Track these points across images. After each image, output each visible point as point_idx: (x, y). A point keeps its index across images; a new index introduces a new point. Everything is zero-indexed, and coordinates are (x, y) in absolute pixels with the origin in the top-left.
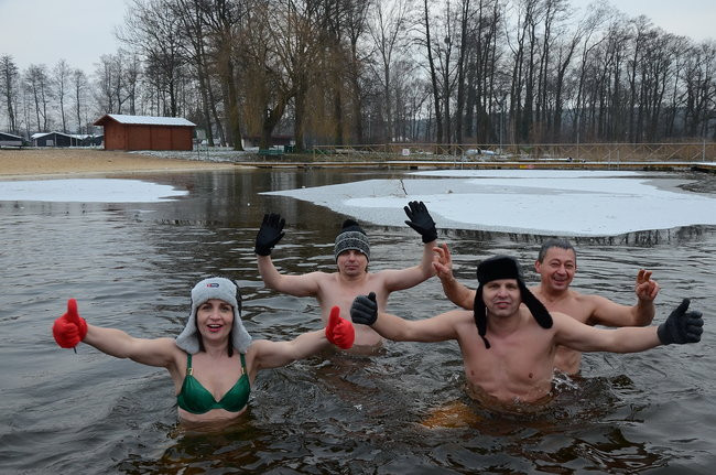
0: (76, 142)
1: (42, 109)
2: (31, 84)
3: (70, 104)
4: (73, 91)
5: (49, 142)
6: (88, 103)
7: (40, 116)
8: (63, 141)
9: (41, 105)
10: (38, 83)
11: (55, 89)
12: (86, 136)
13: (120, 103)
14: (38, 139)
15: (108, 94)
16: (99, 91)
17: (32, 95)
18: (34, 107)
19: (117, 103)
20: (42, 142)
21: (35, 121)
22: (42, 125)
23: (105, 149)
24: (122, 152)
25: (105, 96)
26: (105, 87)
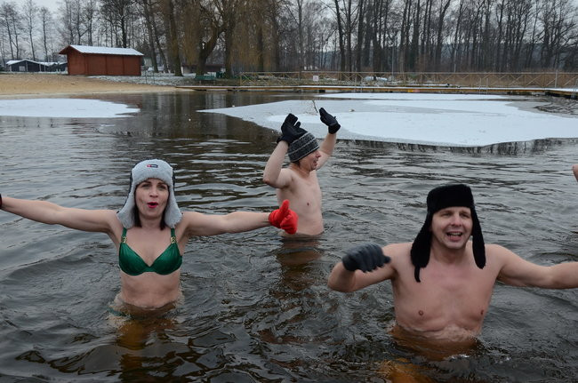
0: (44, 68)
1: (14, 40)
2: (4, 19)
3: (37, 36)
4: (40, 25)
5: (21, 68)
6: (53, 36)
7: (13, 46)
8: (33, 67)
9: (13, 36)
10: (10, 18)
11: (24, 23)
12: (52, 63)
13: (80, 36)
14: (13, 65)
15: (70, 28)
16: (62, 26)
17: (5, 28)
18: (8, 39)
19: (77, 37)
20: (15, 68)
21: (9, 50)
22: (15, 53)
23: (69, 74)
24: (82, 77)
25: (67, 30)
26: (66, 22)
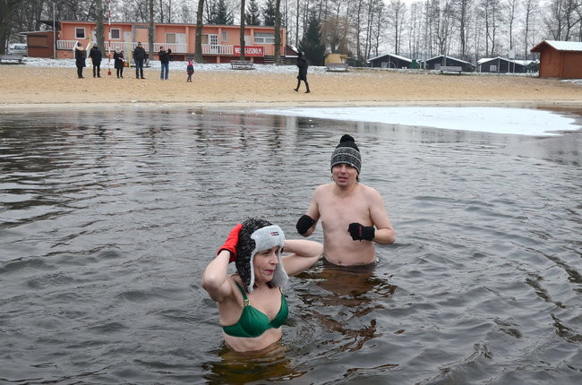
0: (519, 69)
1: (491, 34)
2: (483, 9)
3: (518, 28)
4: (523, 15)
5: (493, 68)
6: (536, 27)
7: (489, 40)
8: (504, 66)
9: (491, 29)
10: (490, 7)
11: (505, 13)
12: (529, 62)
13: (569, 27)
14: (483, 64)
15: (558, 17)
16: (549, 14)
17: (483, 20)
18: (484, 33)
19: (566, 28)
20: (485, 67)
21: (484, 45)
22: (490, 50)
23: (539, 77)
24: (554, 81)
25: (555, 20)
26: (555, 10)
